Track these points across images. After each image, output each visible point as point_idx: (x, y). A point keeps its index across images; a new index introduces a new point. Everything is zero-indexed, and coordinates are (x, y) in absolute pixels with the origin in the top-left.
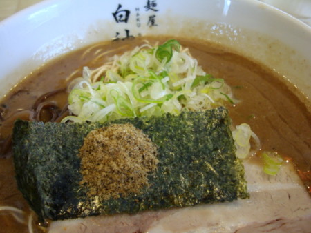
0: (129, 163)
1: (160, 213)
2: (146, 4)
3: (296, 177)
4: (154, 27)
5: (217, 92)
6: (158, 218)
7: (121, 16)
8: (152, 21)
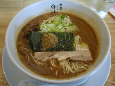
0: (52, 41)
1: (57, 52)
2: (59, 4)
3: (88, 48)
4: (61, 10)
5: (74, 28)
6: (57, 53)
7: (53, 7)
8: (61, 8)
